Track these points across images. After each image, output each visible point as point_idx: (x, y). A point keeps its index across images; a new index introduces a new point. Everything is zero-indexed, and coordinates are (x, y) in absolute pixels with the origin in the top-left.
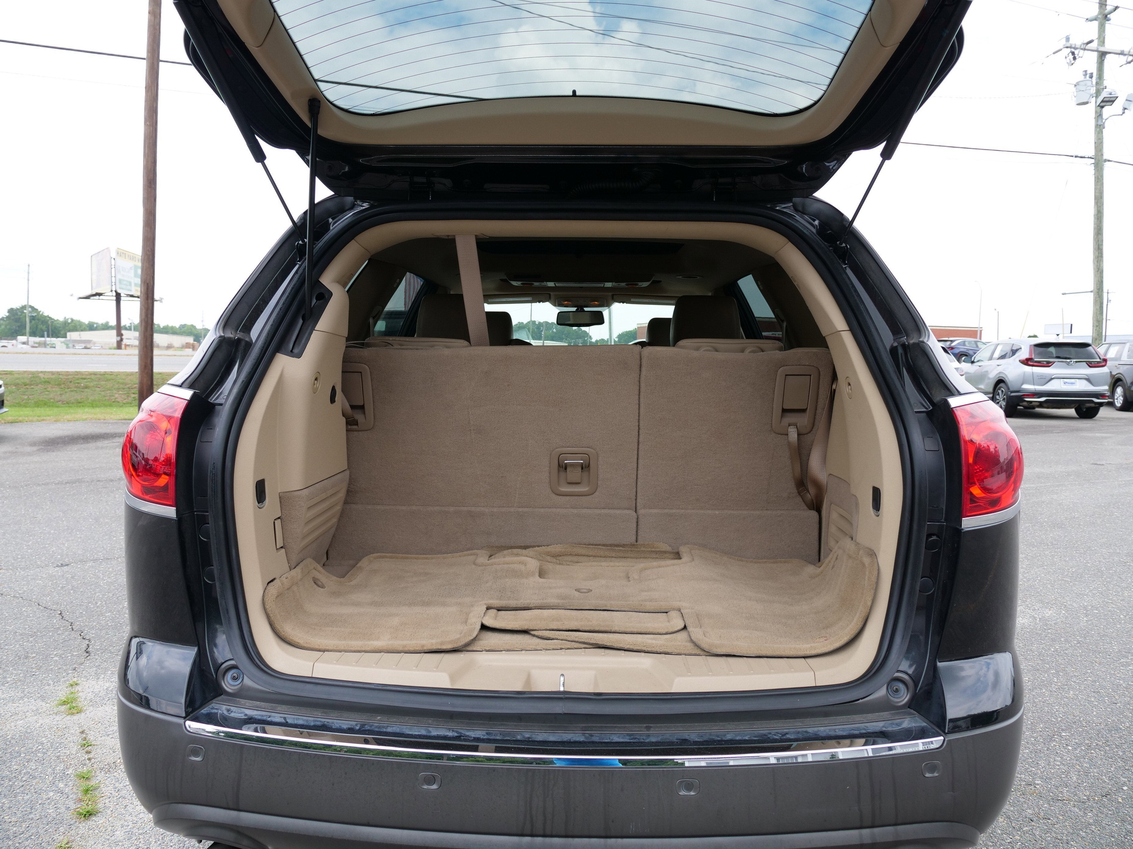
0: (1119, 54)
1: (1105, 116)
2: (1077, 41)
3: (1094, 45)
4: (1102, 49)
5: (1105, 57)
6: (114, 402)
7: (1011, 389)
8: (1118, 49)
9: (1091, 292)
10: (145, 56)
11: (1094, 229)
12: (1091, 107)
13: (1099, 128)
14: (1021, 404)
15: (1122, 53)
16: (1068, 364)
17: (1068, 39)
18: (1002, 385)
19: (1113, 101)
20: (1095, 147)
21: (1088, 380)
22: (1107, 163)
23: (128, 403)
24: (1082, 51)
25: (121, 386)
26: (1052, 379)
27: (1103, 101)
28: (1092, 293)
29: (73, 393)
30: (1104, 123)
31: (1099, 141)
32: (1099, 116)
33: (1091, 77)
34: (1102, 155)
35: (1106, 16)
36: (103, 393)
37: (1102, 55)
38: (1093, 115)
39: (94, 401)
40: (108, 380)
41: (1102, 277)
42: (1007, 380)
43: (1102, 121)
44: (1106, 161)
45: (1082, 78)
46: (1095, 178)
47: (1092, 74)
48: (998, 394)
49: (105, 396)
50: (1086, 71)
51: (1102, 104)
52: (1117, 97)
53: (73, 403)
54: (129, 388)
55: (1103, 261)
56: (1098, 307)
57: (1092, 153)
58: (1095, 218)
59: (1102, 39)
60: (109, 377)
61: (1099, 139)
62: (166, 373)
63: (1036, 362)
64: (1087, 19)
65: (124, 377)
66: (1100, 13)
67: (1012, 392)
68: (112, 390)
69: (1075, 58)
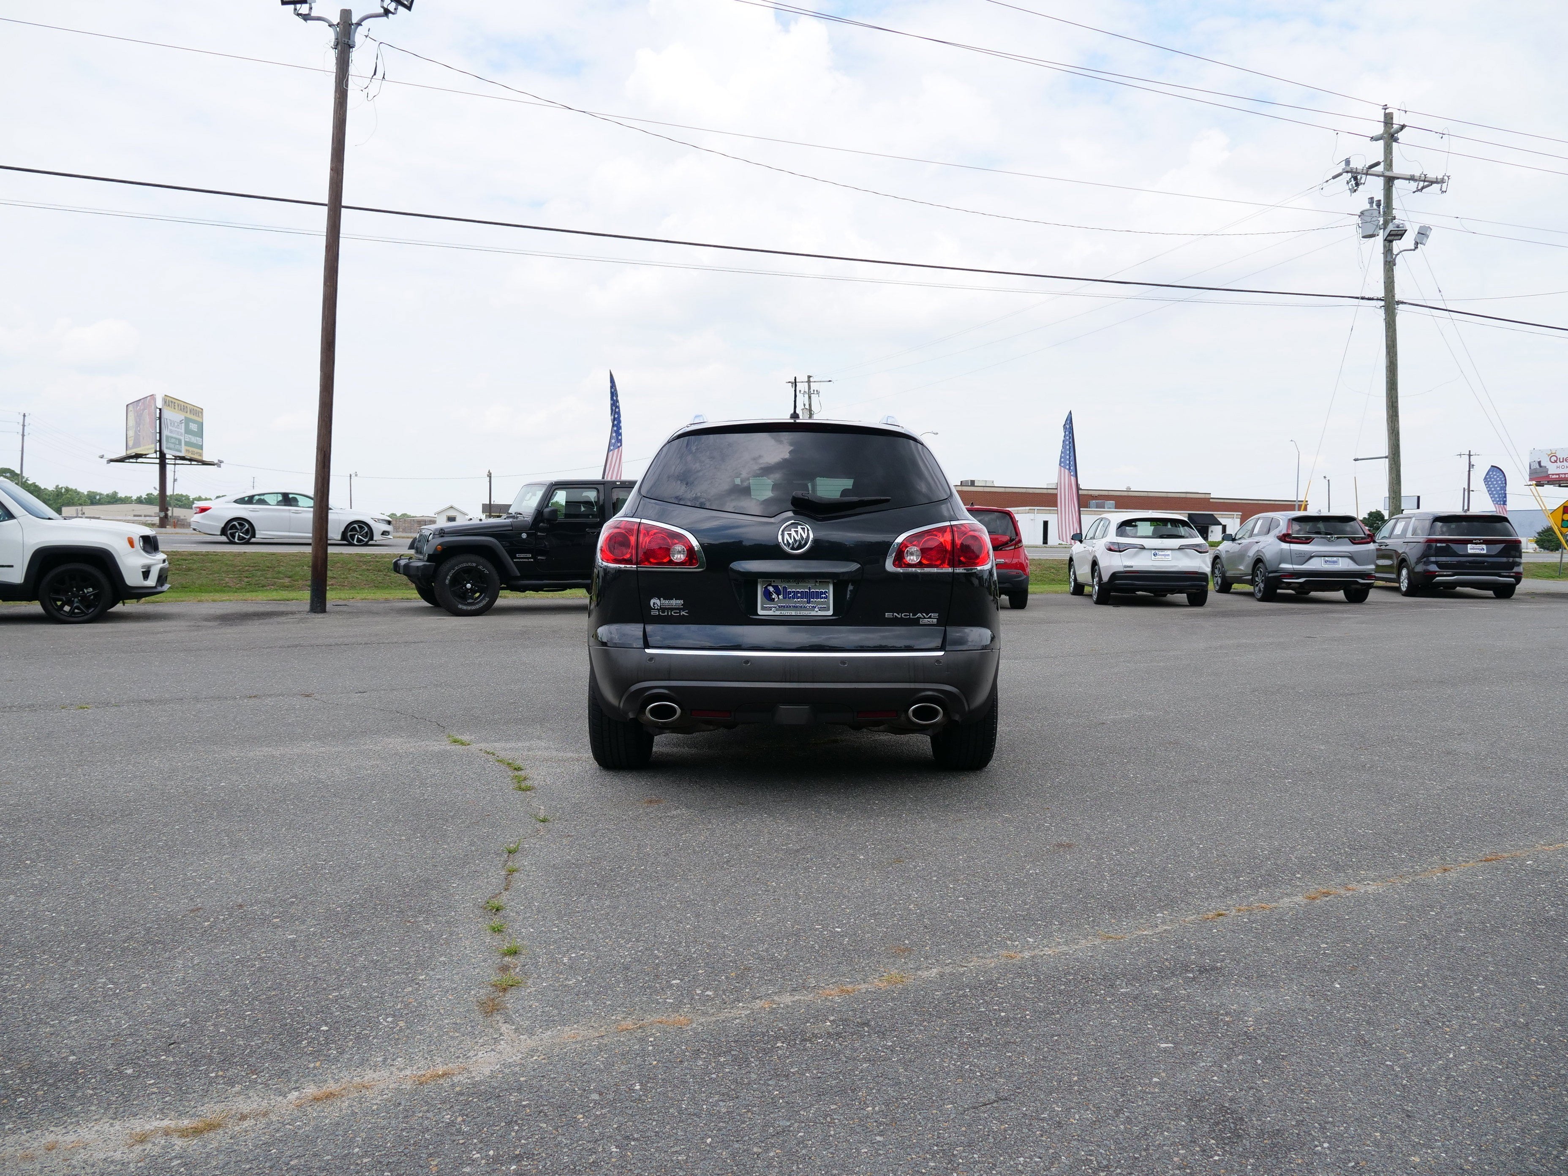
0: (1409, 179)
1: (1395, 251)
2: (1358, 164)
3: (1380, 169)
4: (1388, 174)
5: (1393, 183)
6: (224, 587)
7: (1269, 569)
8: (1408, 173)
9: (1386, 457)
10: (326, 202)
11: (1387, 382)
12: (1379, 241)
13: (1389, 264)
14: (1280, 586)
15: (1412, 178)
16: (1329, 540)
17: (1348, 162)
18: (1260, 565)
19: (1402, 235)
20: (1385, 287)
21: (1351, 558)
22: (1400, 306)
23: (242, 588)
24: (1364, 176)
25: (231, 569)
26: (1311, 557)
27: (1389, 235)
28: (1387, 459)
29: (176, 576)
30: (1394, 260)
31: (1389, 280)
32: (1388, 250)
33: (1379, 205)
34: (1394, 296)
35: (1393, 136)
36: (211, 576)
37: (1389, 181)
38: (1381, 249)
39: (202, 585)
40: (213, 562)
41: (1398, 440)
42: (1265, 559)
43: (1392, 257)
44: (1399, 303)
45: (1368, 206)
46: (1386, 323)
47: (1380, 201)
48: (1257, 576)
49: (213, 580)
50: (1372, 198)
51: (1390, 238)
52: (1406, 231)
53: (177, 588)
54: (239, 570)
55: (1398, 422)
56: (1394, 476)
57: (1382, 294)
58: (1387, 371)
59: (1388, 161)
60: (215, 558)
61: (1390, 278)
62: (280, 553)
63: (1294, 538)
64: (1372, 138)
65: (231, 558)
66: (1386, 131)
67: (1269, 573)
68: (221, 574)
69: (1357, 185)
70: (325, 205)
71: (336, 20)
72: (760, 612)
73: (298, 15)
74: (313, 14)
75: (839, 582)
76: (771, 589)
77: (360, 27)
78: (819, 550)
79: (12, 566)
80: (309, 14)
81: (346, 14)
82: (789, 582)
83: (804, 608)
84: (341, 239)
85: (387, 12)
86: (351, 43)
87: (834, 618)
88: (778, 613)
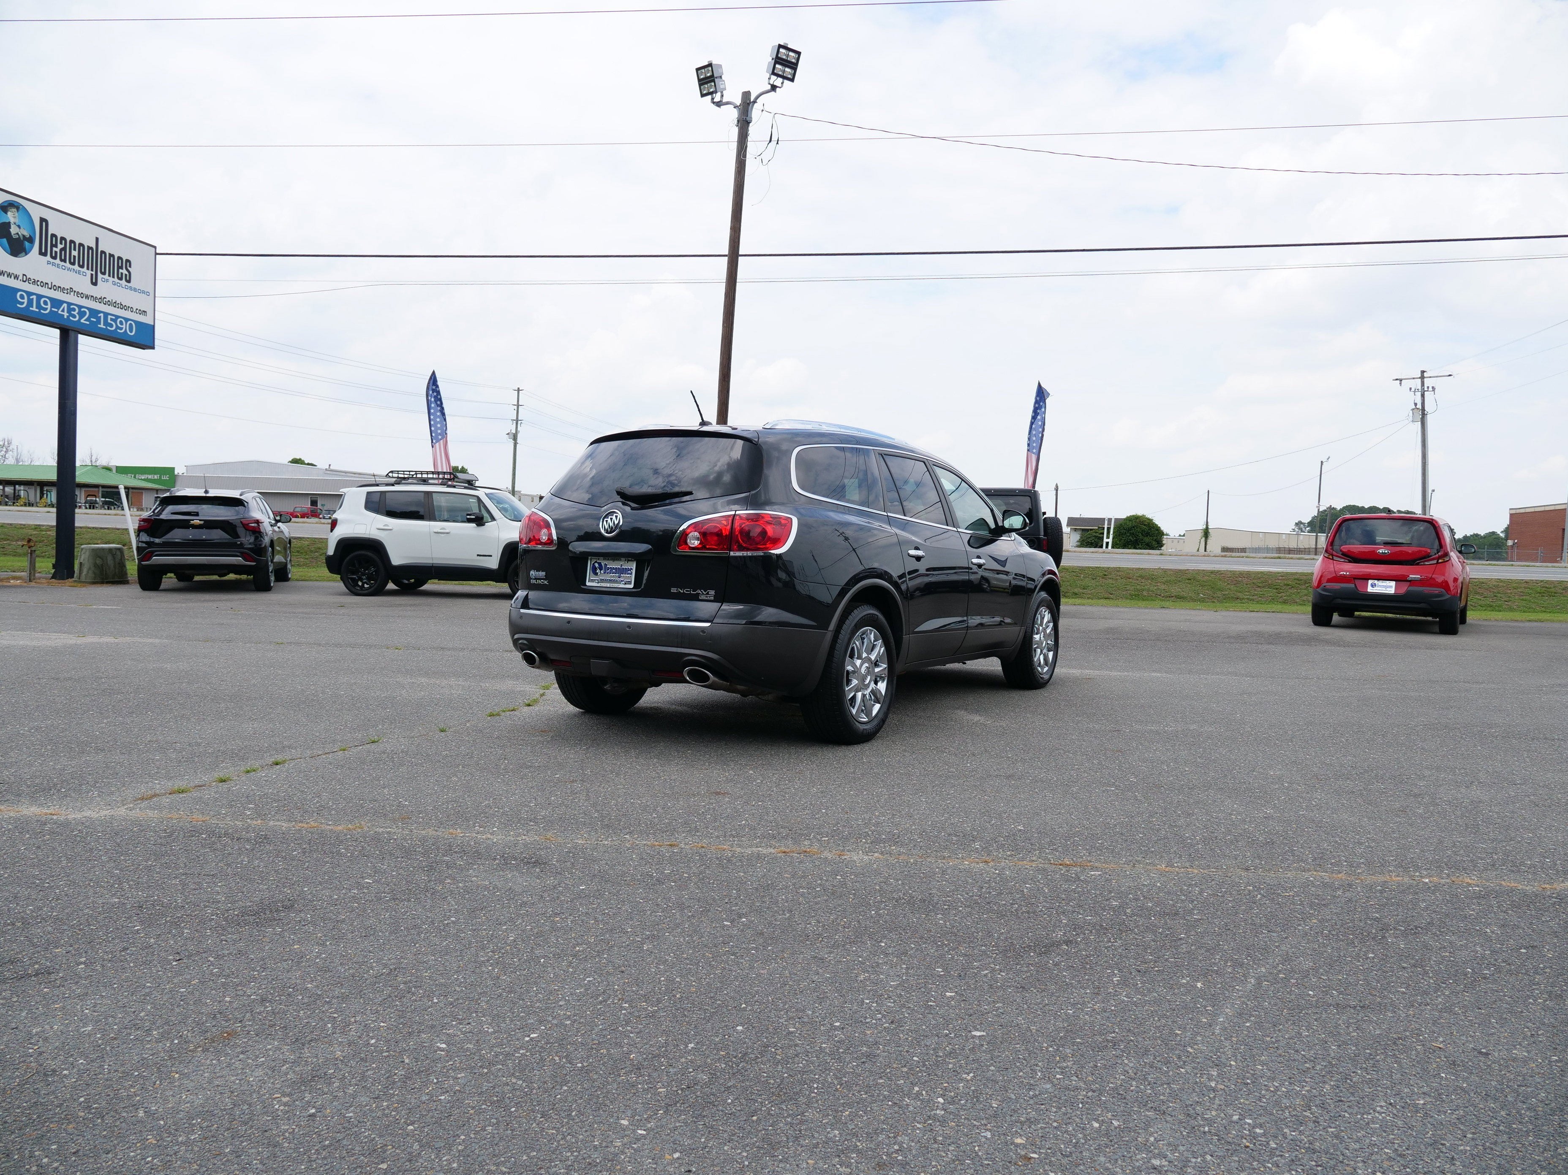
10: (726, 253)
70: (726, 256)
71: (738, 102)
72: (588, 584)
73: (714, 103)
74: (725, 100)
75: (641, 560)
76: (597, 565)
77: (756, 104)
78: (624, 535)
79: (491, 556)
80: (721, 101)
81: (746, 95)
82: (608, 560)
83: (616, 582)
84: (738, 284)
85: (774, 88)
86: (748, 119)
87: (634, 590)
88: (599, 585)
